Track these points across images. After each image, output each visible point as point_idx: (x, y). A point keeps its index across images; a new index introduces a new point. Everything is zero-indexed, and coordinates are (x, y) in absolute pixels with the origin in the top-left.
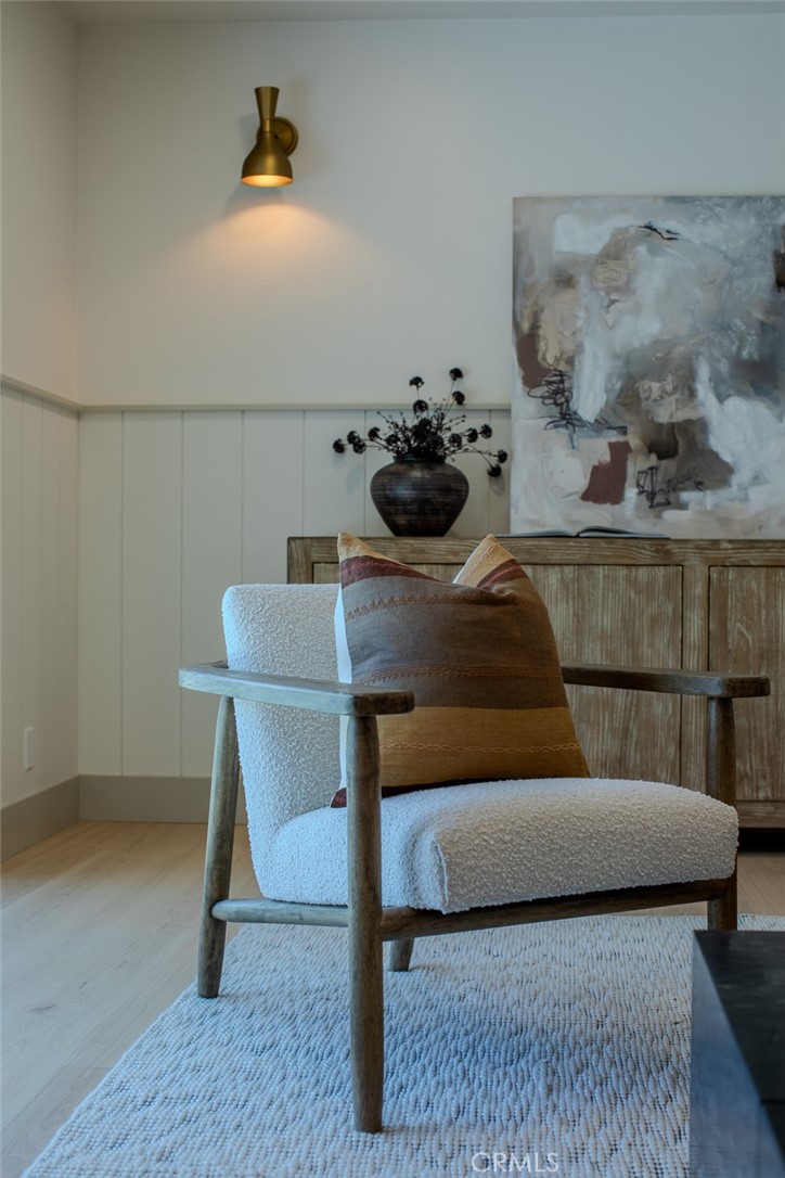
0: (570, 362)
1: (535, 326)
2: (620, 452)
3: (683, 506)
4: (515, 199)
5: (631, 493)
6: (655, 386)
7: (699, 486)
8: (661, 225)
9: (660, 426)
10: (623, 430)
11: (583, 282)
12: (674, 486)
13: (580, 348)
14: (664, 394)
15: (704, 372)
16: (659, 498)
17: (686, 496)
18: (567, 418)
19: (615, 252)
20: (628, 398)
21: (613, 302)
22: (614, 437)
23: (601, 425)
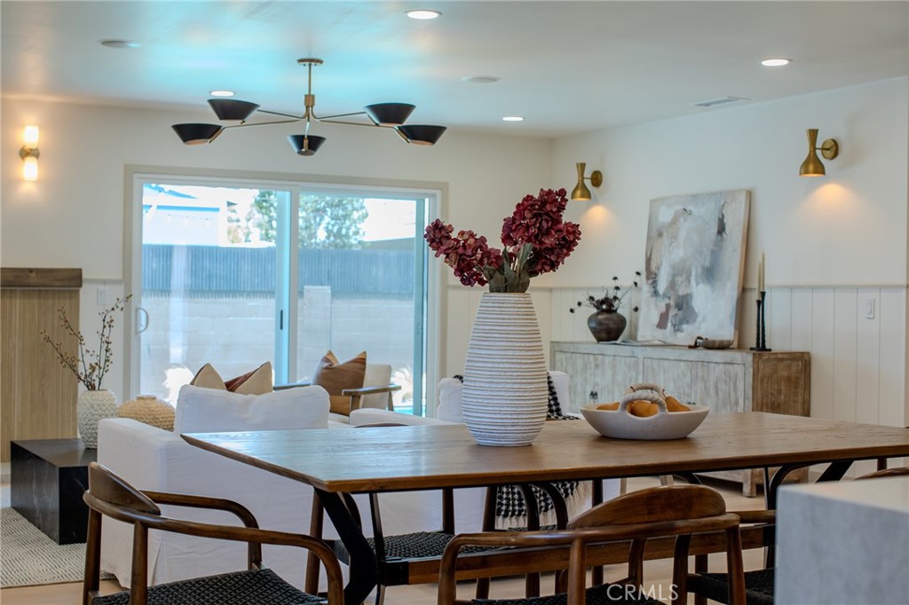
0: (658, 269)
1: (651, 255)
2: (668, 306)
3: (682, 331)
4: (652, 201)
5: (669, 325)
6: (680, 279)
7: (688, 322)
8: (688, 209)
9: (679, 296)
10: (669, 298)
11: (665, 234)
12: (681, 322)
13: (662, 262)
14: (682, 282)
15: (693, 273)
16: (677, 328)
17: (685, 327)
18: (656, 293)
19: (674, 222)
20: (672, 285)
21: (672, 243)
22: (667, 301)
23: (665, 296)
